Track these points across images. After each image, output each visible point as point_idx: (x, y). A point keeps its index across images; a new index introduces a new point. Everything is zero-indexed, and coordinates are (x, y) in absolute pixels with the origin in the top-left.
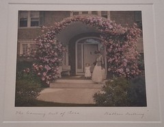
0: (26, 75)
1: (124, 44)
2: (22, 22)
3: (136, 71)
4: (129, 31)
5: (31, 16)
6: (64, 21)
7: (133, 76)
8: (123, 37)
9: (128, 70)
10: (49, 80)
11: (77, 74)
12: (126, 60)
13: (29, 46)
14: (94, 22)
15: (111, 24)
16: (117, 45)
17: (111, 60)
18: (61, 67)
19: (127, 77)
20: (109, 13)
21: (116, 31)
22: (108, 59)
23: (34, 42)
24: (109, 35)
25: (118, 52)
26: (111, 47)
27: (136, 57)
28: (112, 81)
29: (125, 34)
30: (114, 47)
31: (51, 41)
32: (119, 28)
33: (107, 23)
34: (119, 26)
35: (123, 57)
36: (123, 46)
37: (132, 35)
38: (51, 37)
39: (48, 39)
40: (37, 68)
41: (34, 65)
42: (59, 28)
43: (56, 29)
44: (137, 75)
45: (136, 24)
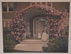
0: (8, 38)
1: (59, 21)
2: (4, 9)
3: (64, 36)
4: (62, 14)
5: (9, 5)
6: (27, 8)
7: (62, 38)
8: (59, 17)
9: (60, 35)
10: (20, 40)
11: (34, 37)
12: (59, 30)
14: (44, 9)
15: (53, 10)
16: (55, 22)
17: (51, 30)
19: (59, 38)
20: (52, 3)
21: (55, 14)
22: (50, 29)
23: (11, 20)
24: (51, 16)
25: (56, 25)
26: (52, 23)
27: (65, 28)
28: (51, 40)
29: (60, 16)
30: (54, 23)
31: (20, 20)
32: (57, 12)
33: (51, 9)
34: (57, 11)
35: (58, 28)
36: (58, 22)
37: (63, 16)
38: (20, 17)
39: (18, 18)
40: (13, 34)
41: (12, 32)
42: (24, 12)
43: (22, 13)
44: (64, 38)
45: (66, 10)
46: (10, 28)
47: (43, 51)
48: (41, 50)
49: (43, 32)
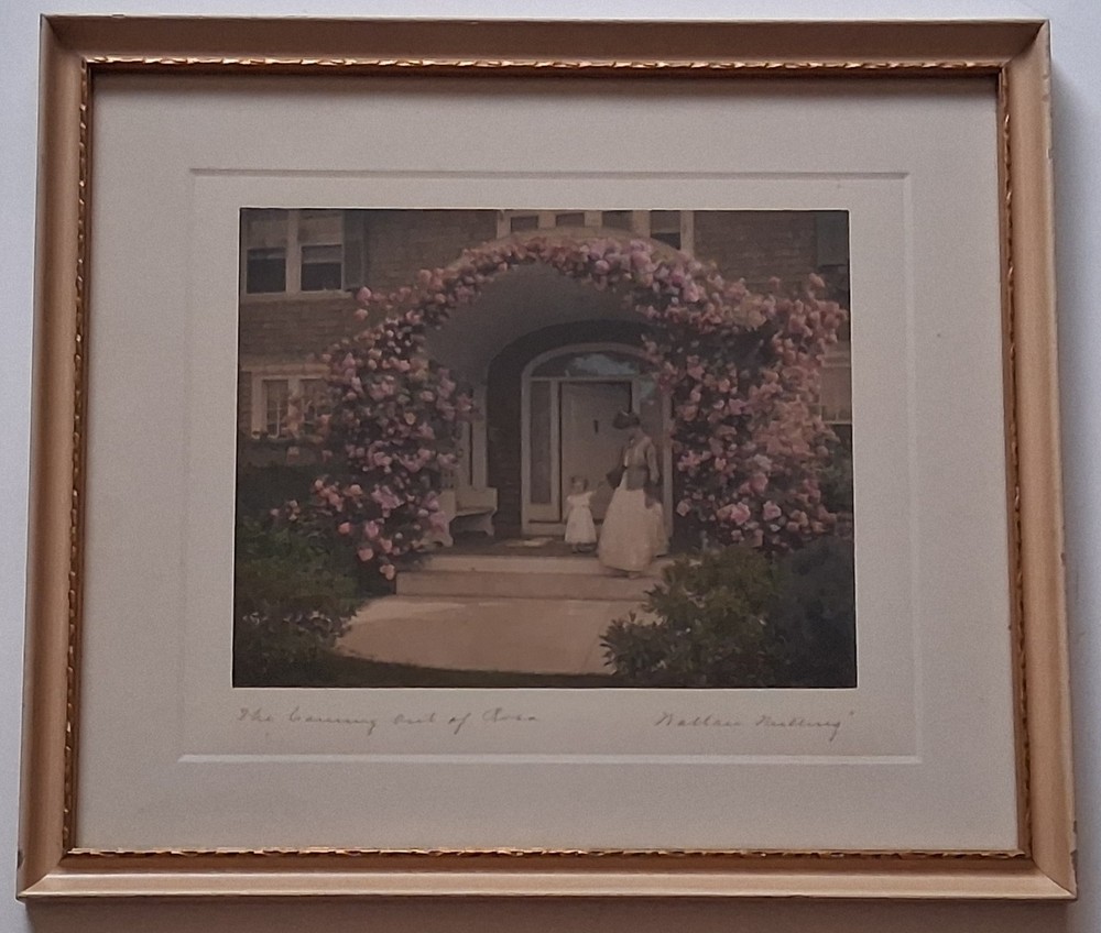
0: (282, 536)
1: (758, 379)
2: (259, 270)
3: (812, 516)
4: (783, 314)
5: (303, 235)
6: (464, 262)
7: (795, 539)
8: (753, 347)
9: (772, 509)
10: (392, 558)
11: (526, 527)
12: (765, 461)
13: (295, 389)
14: (616, 268)
15: (700, 278)
16: (724, 385)
17: (692, 460)
18: (449, 495)
19: (767, 546)
20: (689, 222)
21: (717, 313)
22: (676, 458)
23: (317, 369)
24: (689, 337)
25: (729, 421)
26: (696, 395)
27: (814, 446)
28: (694, 563)
29: (766, 330)
30: (709, 396)
31: (405, 365)
32: (735, 301)
33: (679, 272)
34: (738, 287)
35: (751, 446)
36: (754, 391)
37: (797, 337)
38: (399, 343)
39: (387, 355)
40: (335, 499)
41: (319, 483)
42: (441, 298)
43: (424, 304)
44: (814, 535)
45: (819, 280)
46: (304, 444)
47: (611, 670)
48: (601, 663)
49: (614, 480)
